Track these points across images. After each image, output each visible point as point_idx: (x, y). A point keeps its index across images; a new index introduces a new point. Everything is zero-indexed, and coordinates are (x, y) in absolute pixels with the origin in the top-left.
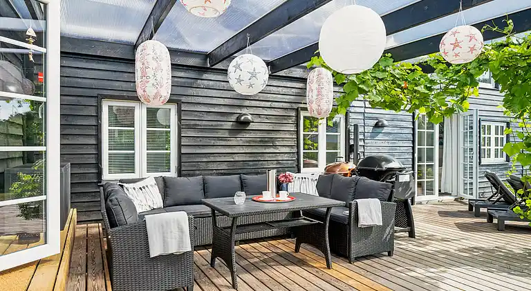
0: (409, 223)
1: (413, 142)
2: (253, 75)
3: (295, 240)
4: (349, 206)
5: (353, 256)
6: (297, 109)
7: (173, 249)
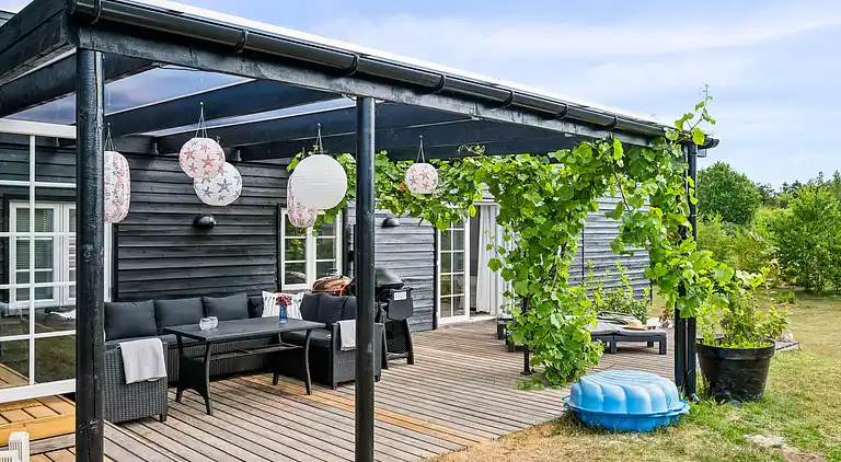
0: (408, 347)
1: (435, 245)
2: (224, 186)
3: (272, 375)
4: (329, 328)
5: (335, 381)
6: (277, 207)
7: (148, 376)
